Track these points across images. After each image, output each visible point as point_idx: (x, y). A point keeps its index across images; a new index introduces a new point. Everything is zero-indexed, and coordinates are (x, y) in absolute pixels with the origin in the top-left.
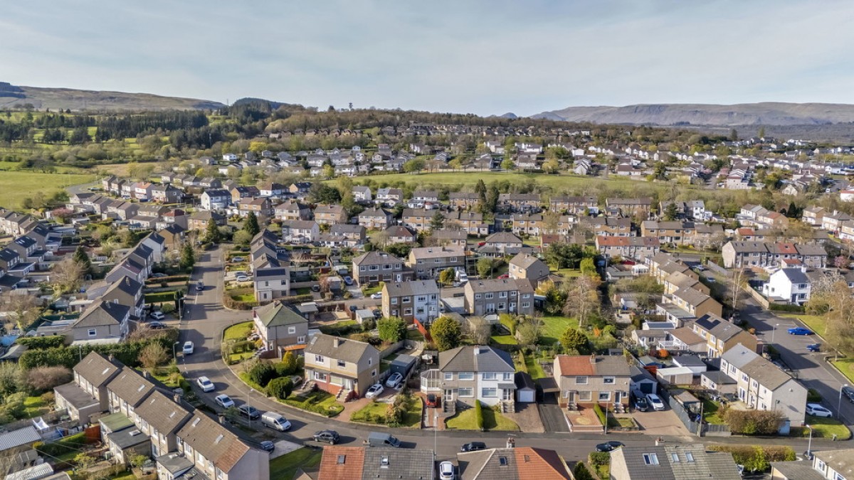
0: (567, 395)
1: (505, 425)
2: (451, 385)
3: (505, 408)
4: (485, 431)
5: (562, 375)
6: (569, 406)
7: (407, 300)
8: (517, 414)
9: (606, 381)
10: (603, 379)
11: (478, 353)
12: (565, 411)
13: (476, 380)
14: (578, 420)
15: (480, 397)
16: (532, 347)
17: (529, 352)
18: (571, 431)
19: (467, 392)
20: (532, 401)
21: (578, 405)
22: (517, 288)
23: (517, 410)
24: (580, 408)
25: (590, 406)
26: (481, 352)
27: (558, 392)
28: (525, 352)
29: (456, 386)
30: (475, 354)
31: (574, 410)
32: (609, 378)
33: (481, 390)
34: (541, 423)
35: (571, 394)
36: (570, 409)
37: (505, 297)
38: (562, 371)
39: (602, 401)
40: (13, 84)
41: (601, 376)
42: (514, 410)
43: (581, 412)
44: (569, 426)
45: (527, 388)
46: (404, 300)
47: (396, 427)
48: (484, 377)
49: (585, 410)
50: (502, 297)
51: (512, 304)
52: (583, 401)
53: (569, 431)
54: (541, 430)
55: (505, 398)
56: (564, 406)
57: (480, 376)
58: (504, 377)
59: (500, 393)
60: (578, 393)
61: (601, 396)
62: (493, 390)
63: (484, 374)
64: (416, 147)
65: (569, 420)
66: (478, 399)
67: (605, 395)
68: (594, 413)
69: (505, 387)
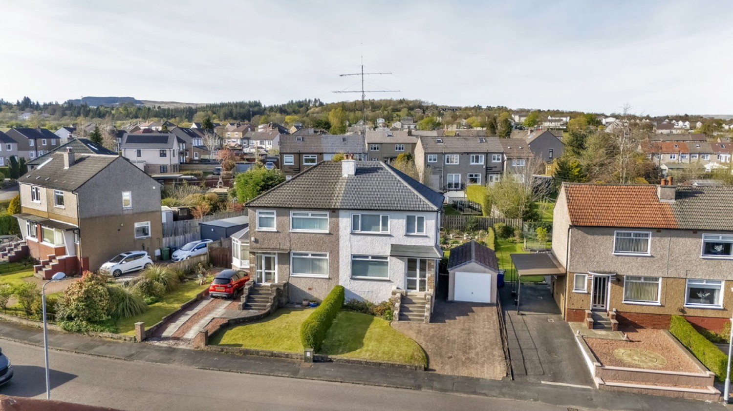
0: (586, 286)
1: (385, 347)
2: (274, 244)
3: (403, 309)
4: (315, 360)
5: (571, 227)
6: (592, 316)
7: (313, 161)
8: (433, 325)
9: (710, 248)
10: (699, 243)
11: (352, 172)
12: (578, 330)
13: (334, 234)
14: (621, 353)
15: (345, 279)
16: (517, 223)
17: (508, 232)
18: (597, 381)
19: (312, 265)
20: (487, 299)
21: (618, 316)
22: (502, 150)
23: (436, 317)
24: (625, 323)
25: (659, 321)
26: (359, 171)
27: (562, 277)
28: (499, 231)
29: (286, 246)
30: (345, 175)
31: (609, 329)
32: (721, 238)
33: (349, 260)
34: (498, 352)
35: (600, 284)
36: (596, 325)
37: (482, 162)
38: (572, 215)
39: (697, 308)
40: (137, 98)
41: (695, 232)
42: (427, 314)
43: (632, 335)
44: (592, 366)
45: (473, 265)
46: (307, 161)
47: (79, 331)
48: (355, 227)
49: (641, 331)
50: (474, 163)
51: (494, 176)
52: (633, 306)
53: (591, 383)
54: (496, 371)
55: (411, 285)
56: (577, 315)
57: (345, 222)
58: (409, 228)
59: (397, 268)
60: (618, 280)
61: (694, 294)
62: (379, 262)
63: (355, 218)
64: (438, 118)
65: (591, 350)
66: (341, 283)
67: (703, 290)
68: (671, 341)
69: (412, 254)
